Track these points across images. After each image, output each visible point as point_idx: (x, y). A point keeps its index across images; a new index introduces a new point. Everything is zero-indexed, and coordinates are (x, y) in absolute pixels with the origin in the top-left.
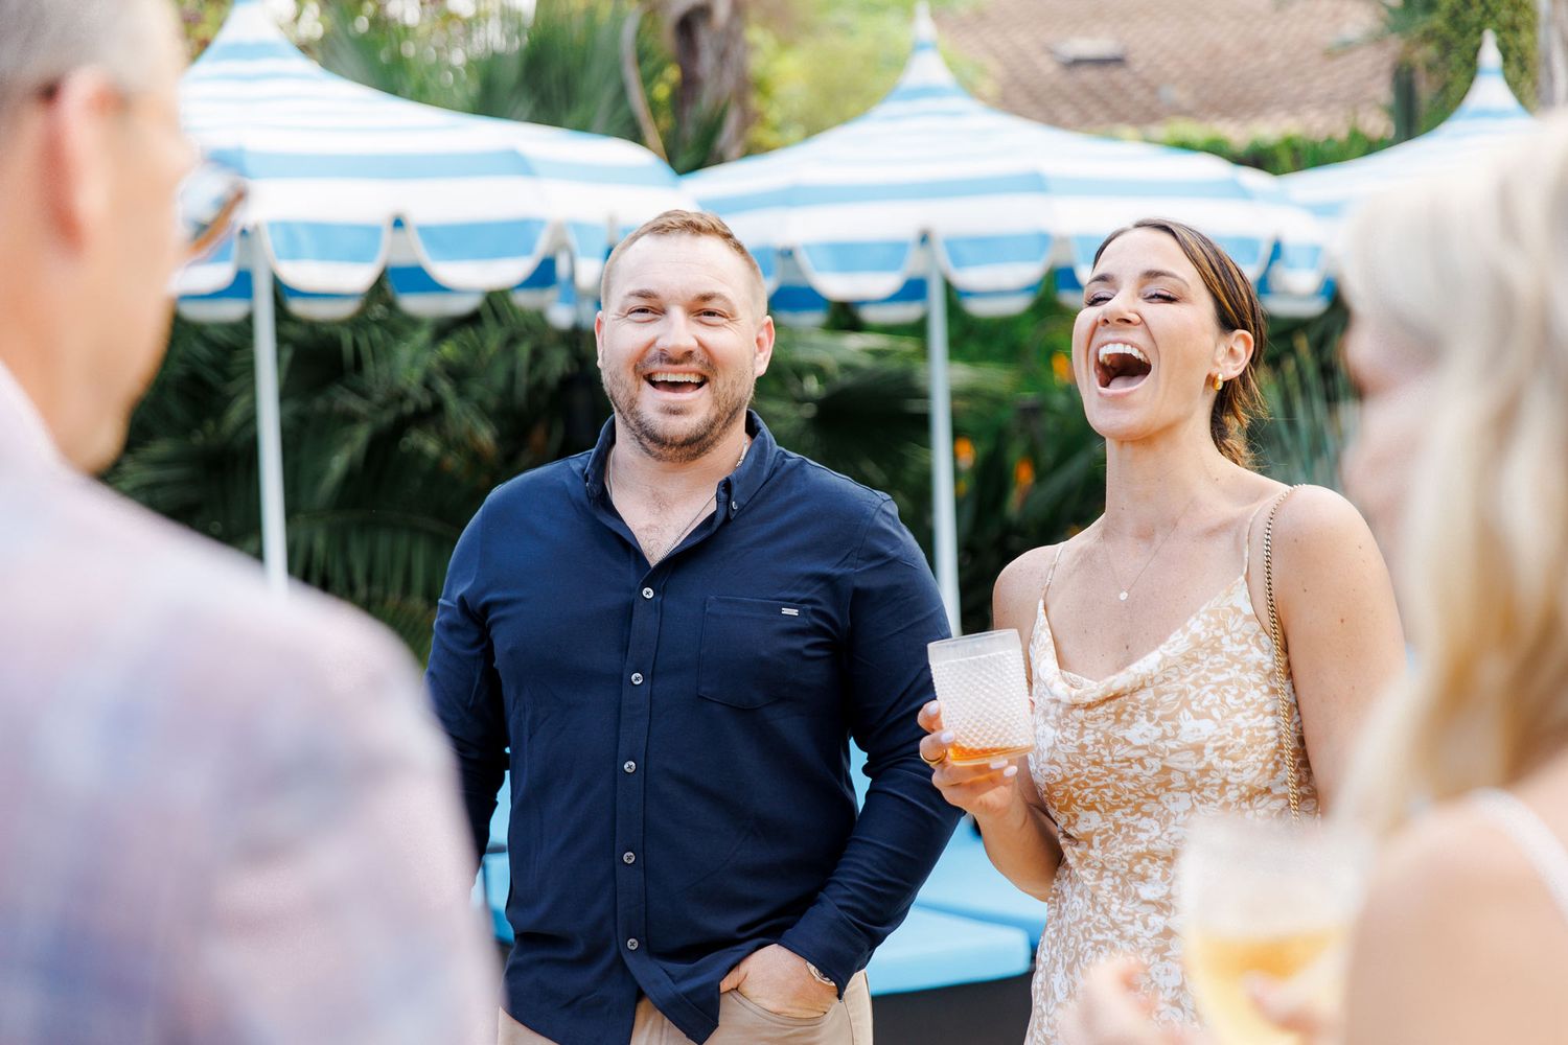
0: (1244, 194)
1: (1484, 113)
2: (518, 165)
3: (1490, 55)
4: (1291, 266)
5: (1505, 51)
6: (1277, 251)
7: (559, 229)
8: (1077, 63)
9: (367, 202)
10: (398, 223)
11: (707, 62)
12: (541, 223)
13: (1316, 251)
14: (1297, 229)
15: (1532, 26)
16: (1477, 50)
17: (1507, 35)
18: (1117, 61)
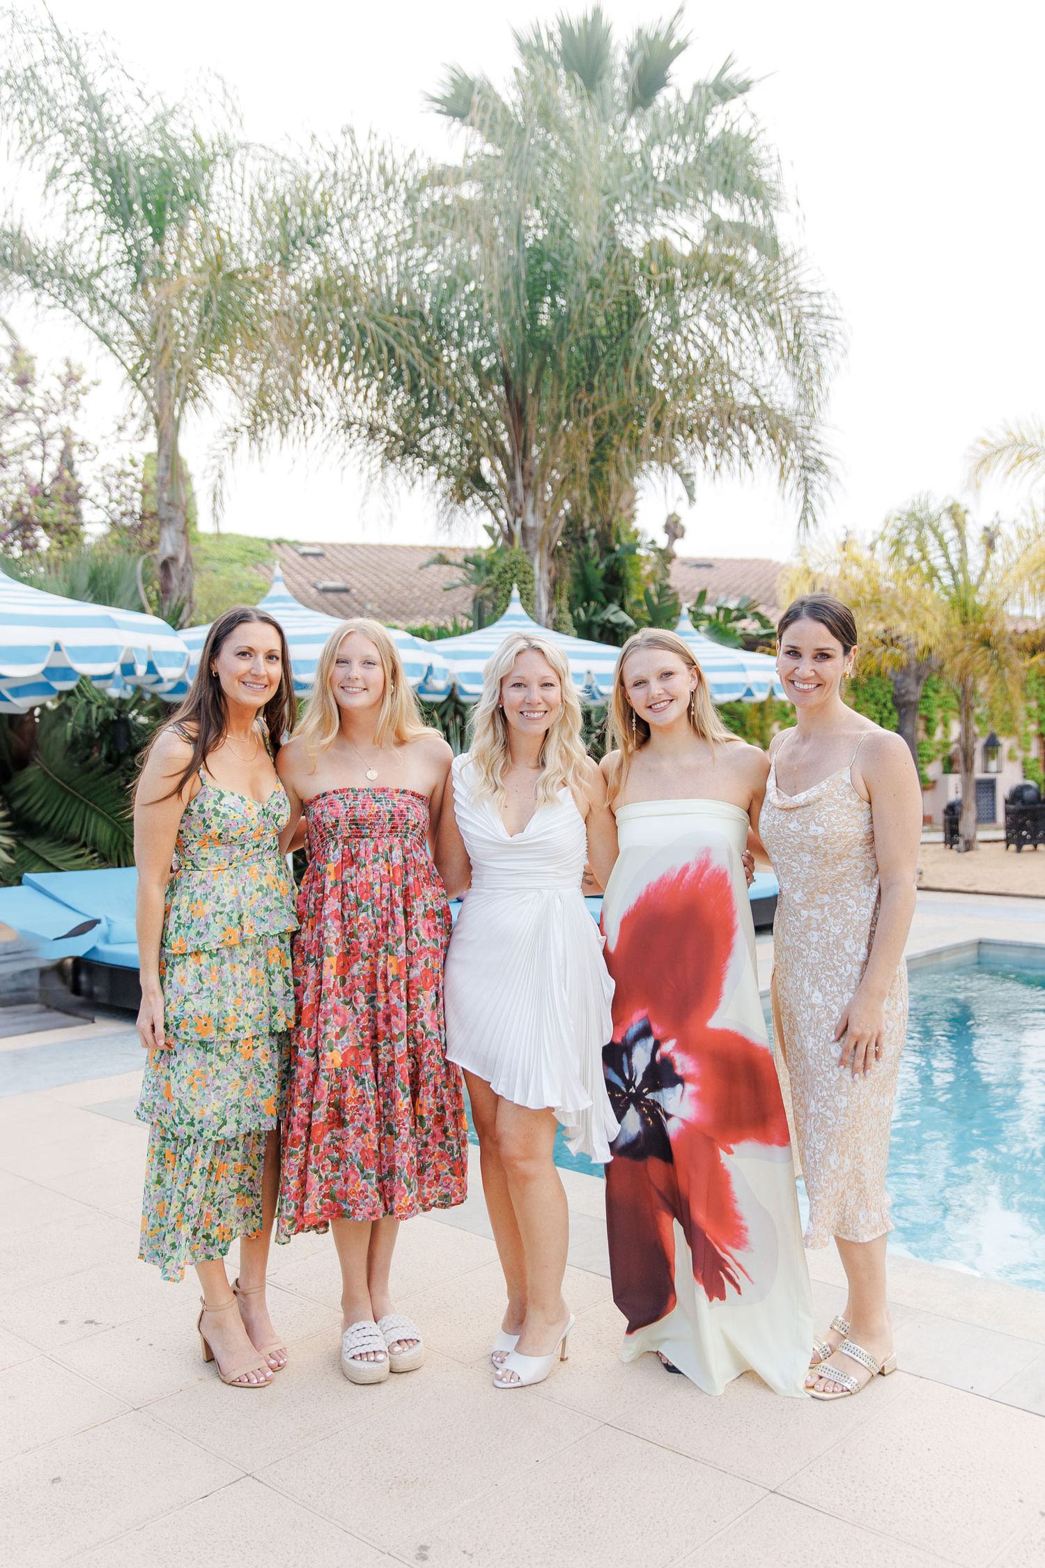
0: (418, 647)
1: (513, 617)
2: (112, 623)
3: (515, 593)
4: (436, 678)
5: (521, 591)
6: (430, 669)
7: (130, 650)
8: (326, 590)
9: (44, 636)
10: (57, 648)
11: (175, 582)
12: (122, 647)
13: (446, 671)
14: (439, 663)
15: (532, 581)
16: (510, 592)
17: (523, 586)
18: (346, 591)
